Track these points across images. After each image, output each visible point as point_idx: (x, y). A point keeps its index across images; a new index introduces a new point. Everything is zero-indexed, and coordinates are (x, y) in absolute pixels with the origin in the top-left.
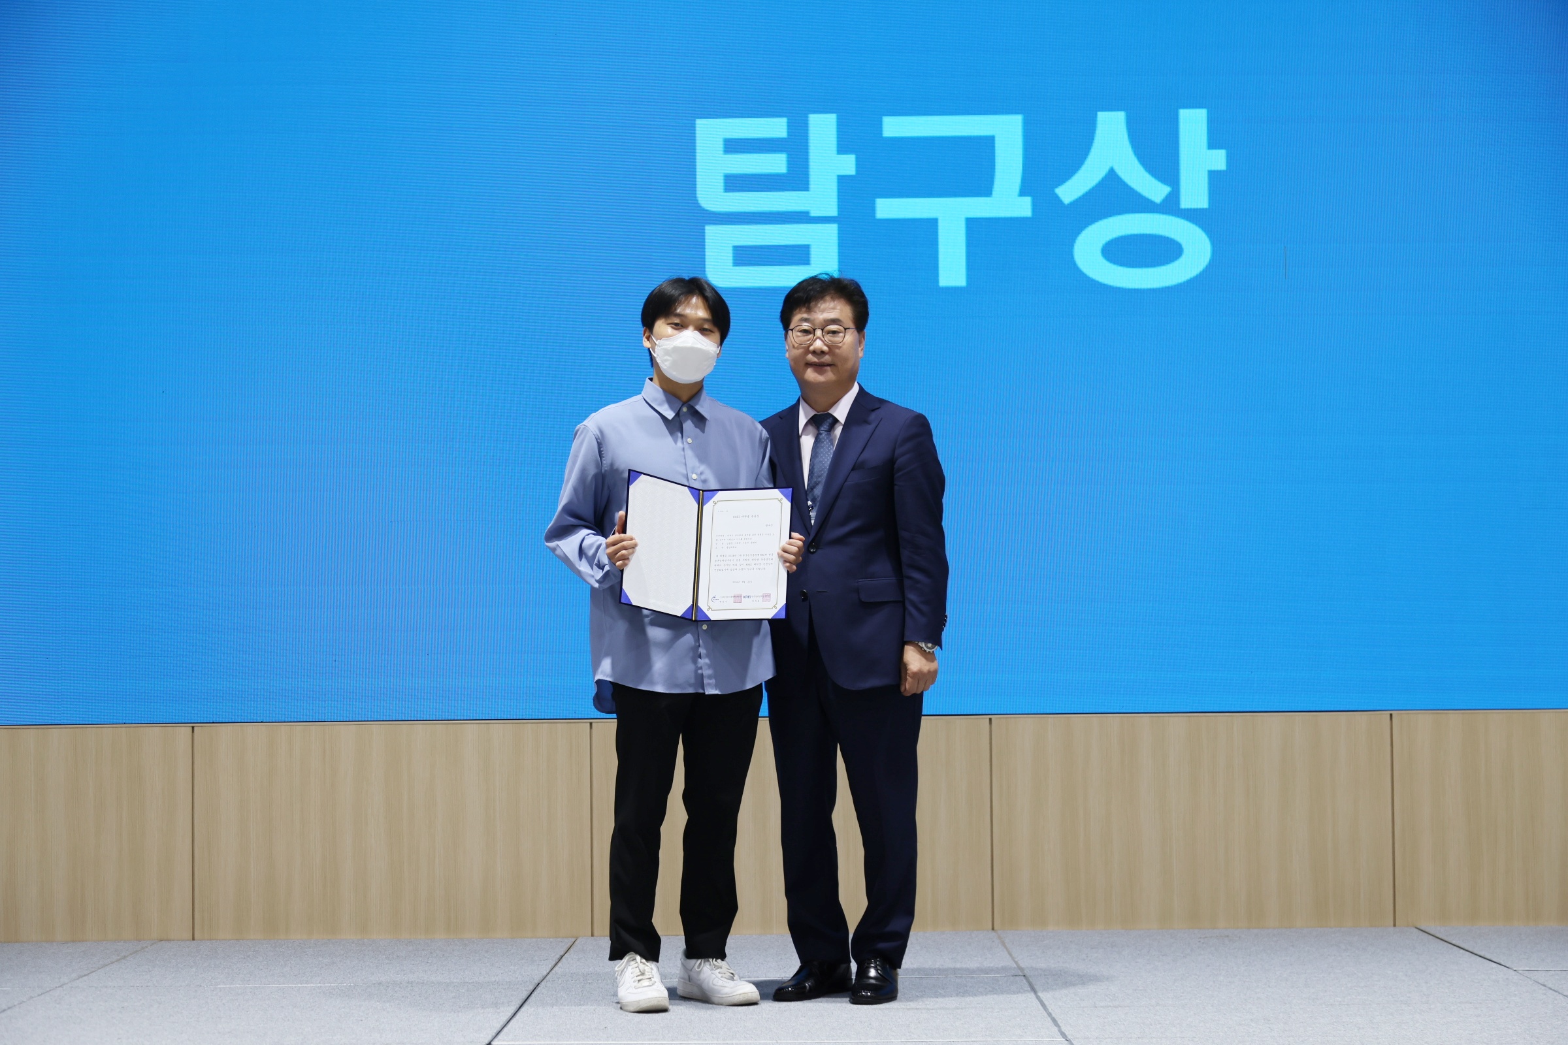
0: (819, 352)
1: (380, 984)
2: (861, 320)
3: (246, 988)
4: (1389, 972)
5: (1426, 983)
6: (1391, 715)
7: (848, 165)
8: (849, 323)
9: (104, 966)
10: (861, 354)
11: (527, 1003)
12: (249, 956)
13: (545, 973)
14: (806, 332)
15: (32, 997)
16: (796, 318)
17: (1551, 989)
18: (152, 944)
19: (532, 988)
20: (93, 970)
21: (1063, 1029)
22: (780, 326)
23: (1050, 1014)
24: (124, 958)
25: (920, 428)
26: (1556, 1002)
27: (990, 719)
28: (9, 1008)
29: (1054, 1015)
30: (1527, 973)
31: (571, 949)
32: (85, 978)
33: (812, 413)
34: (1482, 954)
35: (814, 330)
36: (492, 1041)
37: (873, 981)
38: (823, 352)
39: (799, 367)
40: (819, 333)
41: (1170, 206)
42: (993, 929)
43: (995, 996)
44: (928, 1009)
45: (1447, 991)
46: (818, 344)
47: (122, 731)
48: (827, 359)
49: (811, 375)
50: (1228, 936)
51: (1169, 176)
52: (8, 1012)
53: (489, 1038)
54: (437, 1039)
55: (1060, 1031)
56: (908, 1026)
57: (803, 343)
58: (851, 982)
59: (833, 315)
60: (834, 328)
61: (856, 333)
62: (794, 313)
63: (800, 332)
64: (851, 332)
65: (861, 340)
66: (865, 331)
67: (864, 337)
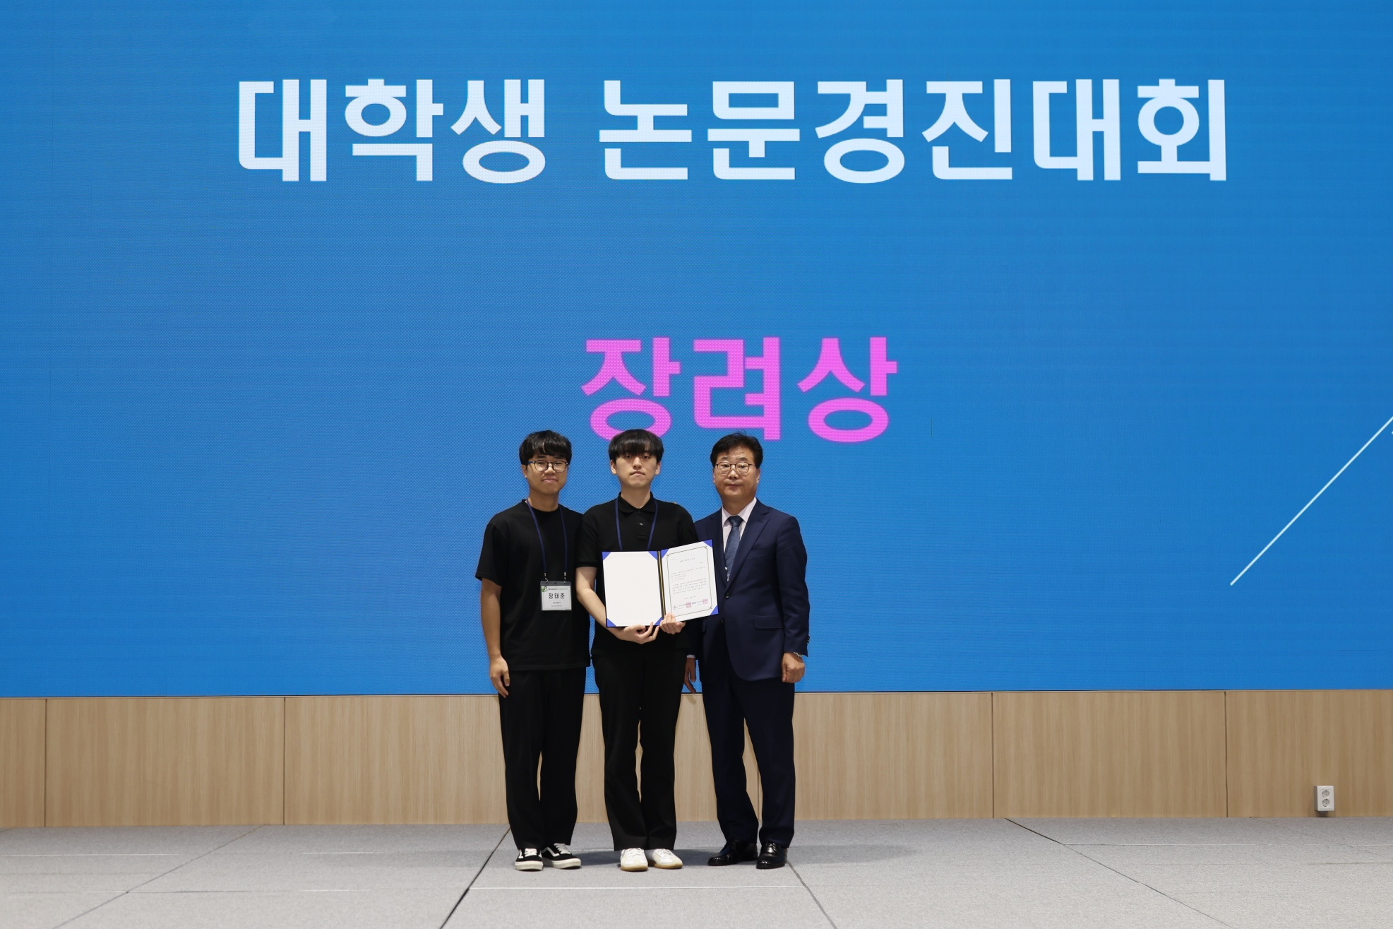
0: (733, 477)
1: (399, 852)
2: (758, 461)
3: (319, 854)
4: (991, 846)
5: (1013, 853)
6: (992, 693)
8: (751, 461)
9: (232, 841)
10: (758, 482)
11: (487, 864)
12: (318, 835)
14: (726, 466)
15: (192, 860)
16: (720, 458)
17: (1084, 855)
18: (260, 827)
19: (489, 855)
20: (226, 843)
21: (804, 880)
22: (710, 463)
24: (244, 835)
25: (792, 526)
28: (180, 867)
29: (797, 872)
30: (1071, 847)
32: (223, 848)
33: (729, 515)
34: (1045, 835)
35: (731, 465)
36: (469, 887)
37: (770, 855)
38: (735, 478)
40: (733, 467)
41: (864, 394)
45: (1025, 857)
46: (733, 473)
47: (243, 699)
48: (739, 481)
49: (728, 492)
51: (864, 376)
52: (180, 869)
53: (467, 885)
54: (437, 886)
55: (801, 881)
56: (713, 879)
57: (723, 472)
58: (757, 853)
59: (742, 456)
60: (742, 464)
61: (755, 468)
62: (719, 455)
63: (722, 465)
64: (752, 467)
65: (758, 473)
66: (761, 468)
67: (760, 471)
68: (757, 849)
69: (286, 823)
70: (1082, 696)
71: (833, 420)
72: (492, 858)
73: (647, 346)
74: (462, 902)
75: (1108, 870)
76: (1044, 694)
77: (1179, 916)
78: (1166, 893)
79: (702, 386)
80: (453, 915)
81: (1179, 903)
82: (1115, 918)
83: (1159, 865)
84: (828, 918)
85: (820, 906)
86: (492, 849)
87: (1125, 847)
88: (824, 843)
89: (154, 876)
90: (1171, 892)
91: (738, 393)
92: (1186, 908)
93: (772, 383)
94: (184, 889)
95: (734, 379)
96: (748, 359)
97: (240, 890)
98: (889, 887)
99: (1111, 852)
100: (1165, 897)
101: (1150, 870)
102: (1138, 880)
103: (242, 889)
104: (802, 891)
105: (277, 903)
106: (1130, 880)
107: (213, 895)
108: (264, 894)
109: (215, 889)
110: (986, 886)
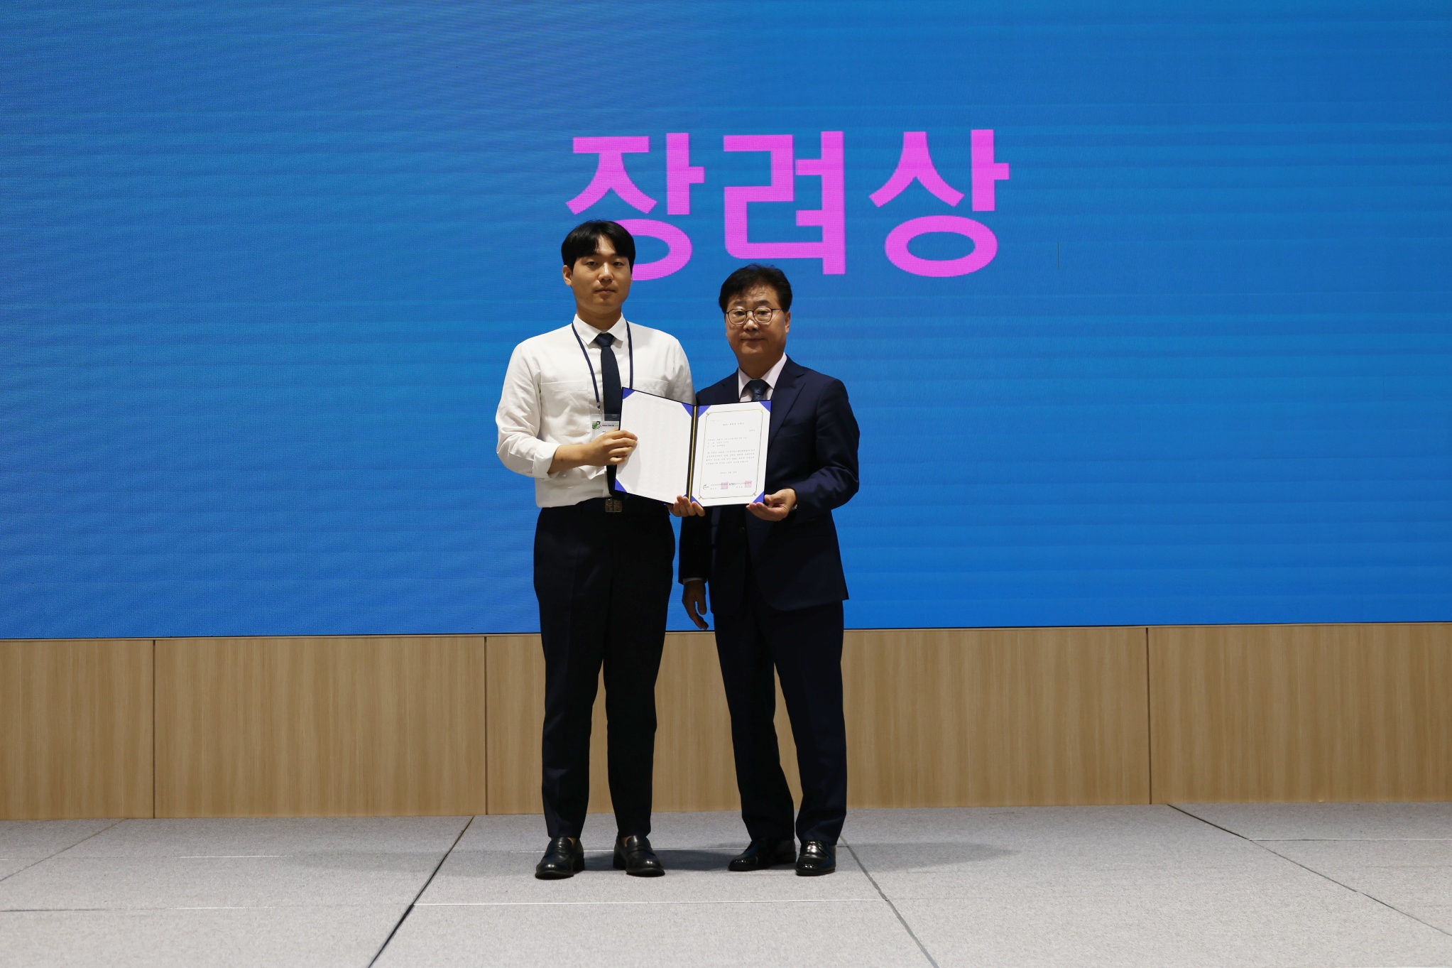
0: (751, 329)
1: (315, 855)
2: (785, 301)
3: (204, 859)
4: (1147, 842)
5: (1179, 851)
6: (1147, 629)
8: (775, 304)
9: (82, 840)
11: (439, 871)
12: (202, 832)
13: (448, 848)
14: (740, 313)
15: (27, 867)
16: (732, 302)
17: (1280, 856)
18: (120, 822)
19: (441, 858)
20: (74, 843)
21: (883, 891)
24: (99, 833)
25: (836, 393)
26: (1285, 867)
28: (9, 876)
30: (1260, 843)
31: (470, 826)
32: (69, 850)
33: (748, 380)
34: (1223, 827)
35: (747, 312)
36: (414, 903)
37: (814, 856)
38: (754, 329)
39: (735, 342)
40: (750, 314)
41: (963, 209)
45: (1195, 856)
46: (750, 323)
47: (96, 643)
48: (759, 333)
50: (1013, 813)
51: (964, 186)
52: (10, 879)
53: (411, 901)
54: (369, 902)
55: (880, 893)
56: (756, 889)
57: (738, 322)
58: (795, 853)
59: (762, 298)
60: (763, 308)
61: (782, 312)
62: (730, 298)
63: (735, 313)
64: (777, 311)
65: (787, 318)
66: (790, 311)
67: (789, 316)
68: (795, 848)
69: (156, 815)
70: (1274, 632)
71: (922, 246)
72: (445, 862)
73: (657, 146)
74: (404, 923)
75: (1313, 874)
76: (1221, 629)
77: (1414, 937)
78: (1396, 906)
79: (735, 200)
80: (392, 941)
81: (1413, 920)
82: (1324, 941)
83: (1386, 867)
84: (919, 943)
86: (445, 850)
87: (1337, 843)
88: (912, 840)
90: (1402, 905)
91: (786, 211)
92: (1424, 926)
93: (833, 195)
94: (15, 907)
95: (780, 190)
96: (799, 162)
97: (93, 908)
98: (1004, 900)
99: (1317, 850)
100: (1394, 911)
101: (1373, 874)
102: (1355, 889)
103: (96, 907)
104: (881, 905)
105: (145, 926)
106: (1344, 888)
107: (55, 914)
108: (127, 914)
109: (59, 907)
110: (1140, 898)
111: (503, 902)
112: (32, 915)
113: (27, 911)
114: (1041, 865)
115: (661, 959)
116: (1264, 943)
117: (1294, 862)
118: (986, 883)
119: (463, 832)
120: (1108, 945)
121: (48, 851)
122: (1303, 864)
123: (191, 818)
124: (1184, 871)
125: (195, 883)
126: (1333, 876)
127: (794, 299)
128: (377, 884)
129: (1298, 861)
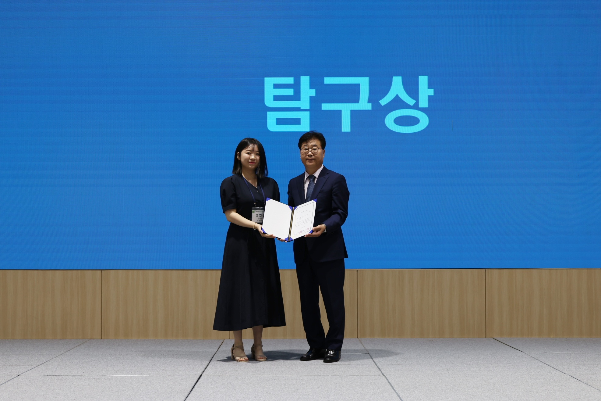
0: (310, 155)
2: (323, 145)
3: (121, 356)
4: (485, 353)
5: (497, 357)
6: (485, 270)
7: (313, 93)
8: (320, 146)
9: (74, 348)
10: (324, 157)
12: (120, 345)
13: (216, 351)
14: (306, 149)
15: (53, 358)
17: (536, 359)
18: (88, 340)
19: (212, 356)
20: (71, 349)
21: (382, 372)
22: (298, 148)
23: (378, 367)
24: (80, 345)
25: (341, 181)
26: (538, 364)
27: (357, 271)
28: (46, 362)
29: (379, 367)
30: (528, 354)
31: (223, 343)
32: (69, 352)
33: (309, 175)
34: (514, 347)
35: (309, 149)
37: (331, 355)
38: (311, 156)
39: (304, 161)
40: (310, 150)
41: (416, 107)
42: (357, 338)
43: (360, 361)
44: (339, 365)
45: (503, 360)
46: (310, 153)
47: (79, 272)
48: (313, 157)
49: (308, 163)
50: (433, 340)
51: (416, 97)
52: (46, 363)
53: (201, 373)
54: (184, 374)
55: (381, 372)
56: (333, 370)
57: (305, 153)
59: (314, 144)
60: (315, 148)
61: (322, 149)
62: (302, 144)
63: (304, 149)
64: (320, 149)
65: (324, 152)
66: (325, 149)
67: (324, 151)
70: (535, 272)
71: (399, 121)
72: (213, 358)
73: (297, 80)
74: (198, 382)
75: (549, 367)
77: (588, 393)
78: (581, 380)
80: (194, 390)
81: (588, 386)
82: (553, 394)
83: (577, 364)
85: (392, 386)
87: (558, 354)
89: (33, 367)
90: (584, 380)
92: (592, 388)
94: (49, 374)
97: (79, 375)
98: (429, 376)
99: (551, 357)
100: (581, 382)
101: (572, 367)
102: (565, 373)
103: (80, 375)
104: (382, 377)
105: (99, 383)
106: (561, 373)
107: (64, 377)
108: (92, 377)
109: (65, 375)
110: (482, 376)
111: (236, 374)
112: (55, 377)
113: (53, 376)
114: (444, 362)
115: (297, 398)
116: (530, 395)
117: (541, 362)
118: (422, 369)
119: (220, 346)
120: (470, 394)
121: (61, 352)
122: (545, 363)
123: (116, 339)
124: (499, 365)
125: (117, 365)
126: (557, 368)
127: (326, 145)
128: (187, 367)
129: (543, 361)
